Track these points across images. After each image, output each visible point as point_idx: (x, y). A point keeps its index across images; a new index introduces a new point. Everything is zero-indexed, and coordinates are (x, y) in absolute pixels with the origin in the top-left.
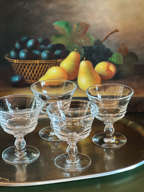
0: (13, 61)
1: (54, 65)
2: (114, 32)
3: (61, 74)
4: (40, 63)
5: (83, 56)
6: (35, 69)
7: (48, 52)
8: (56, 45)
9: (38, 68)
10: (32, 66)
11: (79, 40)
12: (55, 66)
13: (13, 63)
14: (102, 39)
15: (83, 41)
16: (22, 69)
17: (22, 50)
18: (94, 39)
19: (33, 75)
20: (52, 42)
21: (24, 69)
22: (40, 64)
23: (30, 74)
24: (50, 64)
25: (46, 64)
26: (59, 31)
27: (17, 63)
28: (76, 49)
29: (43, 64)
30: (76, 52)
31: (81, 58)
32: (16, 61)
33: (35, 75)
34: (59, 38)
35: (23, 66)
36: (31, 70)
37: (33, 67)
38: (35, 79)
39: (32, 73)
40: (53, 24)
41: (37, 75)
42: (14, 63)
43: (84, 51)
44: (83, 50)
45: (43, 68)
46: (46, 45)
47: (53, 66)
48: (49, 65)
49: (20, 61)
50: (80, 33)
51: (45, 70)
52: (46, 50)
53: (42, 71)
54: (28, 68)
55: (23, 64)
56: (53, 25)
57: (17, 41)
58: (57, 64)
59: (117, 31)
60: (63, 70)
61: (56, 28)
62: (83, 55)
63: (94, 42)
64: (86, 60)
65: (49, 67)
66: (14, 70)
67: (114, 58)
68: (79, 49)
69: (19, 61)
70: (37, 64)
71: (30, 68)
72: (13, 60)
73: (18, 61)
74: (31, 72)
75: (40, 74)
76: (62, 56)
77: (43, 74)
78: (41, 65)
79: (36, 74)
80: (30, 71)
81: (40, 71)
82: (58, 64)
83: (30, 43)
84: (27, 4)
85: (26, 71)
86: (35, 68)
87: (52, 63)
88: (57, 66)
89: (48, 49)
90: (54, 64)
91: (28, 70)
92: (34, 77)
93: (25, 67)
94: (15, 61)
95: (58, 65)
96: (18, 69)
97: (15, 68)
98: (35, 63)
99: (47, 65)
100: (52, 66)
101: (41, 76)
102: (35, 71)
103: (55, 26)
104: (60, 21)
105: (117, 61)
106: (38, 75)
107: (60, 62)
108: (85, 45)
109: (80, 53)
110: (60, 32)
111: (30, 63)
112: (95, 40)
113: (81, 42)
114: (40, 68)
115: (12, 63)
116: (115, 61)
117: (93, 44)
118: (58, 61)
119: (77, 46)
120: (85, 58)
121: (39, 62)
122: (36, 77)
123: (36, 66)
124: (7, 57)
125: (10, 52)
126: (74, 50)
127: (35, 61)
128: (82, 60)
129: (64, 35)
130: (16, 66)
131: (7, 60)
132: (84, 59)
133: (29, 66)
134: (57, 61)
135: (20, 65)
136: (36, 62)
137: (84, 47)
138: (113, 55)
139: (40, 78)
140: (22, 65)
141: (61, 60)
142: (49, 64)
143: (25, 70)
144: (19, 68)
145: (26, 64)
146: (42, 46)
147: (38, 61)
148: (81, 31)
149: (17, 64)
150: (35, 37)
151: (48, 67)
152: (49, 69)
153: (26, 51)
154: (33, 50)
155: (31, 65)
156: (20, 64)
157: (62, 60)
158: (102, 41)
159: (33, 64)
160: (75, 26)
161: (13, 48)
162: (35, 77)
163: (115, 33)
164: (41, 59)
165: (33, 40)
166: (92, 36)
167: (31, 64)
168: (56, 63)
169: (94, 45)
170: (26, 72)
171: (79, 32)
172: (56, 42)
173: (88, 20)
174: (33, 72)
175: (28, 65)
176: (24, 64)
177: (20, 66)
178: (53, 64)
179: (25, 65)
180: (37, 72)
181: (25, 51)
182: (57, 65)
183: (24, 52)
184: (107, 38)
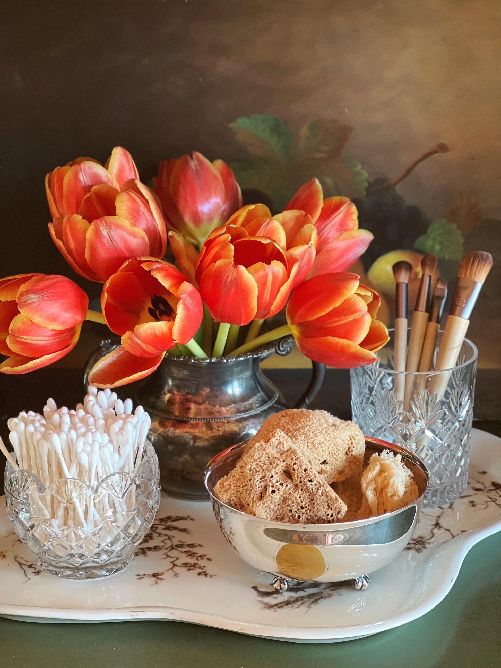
2: (435, 152)
14: (393, 177)
15: (329, 181)
18: (365, 175)
26: (248, 148)
34: (251, 171)
40: (231, 125)
50: (318, 155)
56: (231, 129)
59: (443, 148)
61: (239, 137)
63: (366, 184)
67: (435, 239)
84: (146, 61)
103: (236, 133)
104: (253, 117)
105: (442, 250)
110: (252, 150)
112: (371, 181)
113: (324, 184)
116: (437, 247)
117: (365, 193)
129: (266, 162)
138: (430, 230)
148: (324, 148)
158: (393, 181)
160: (304, 132)
163: (436, 155)
166: (359, 167)
169: (367, 196)
171: (317, 150)
172: (241, 183)
173: (346, 111)
184: (409, 171)
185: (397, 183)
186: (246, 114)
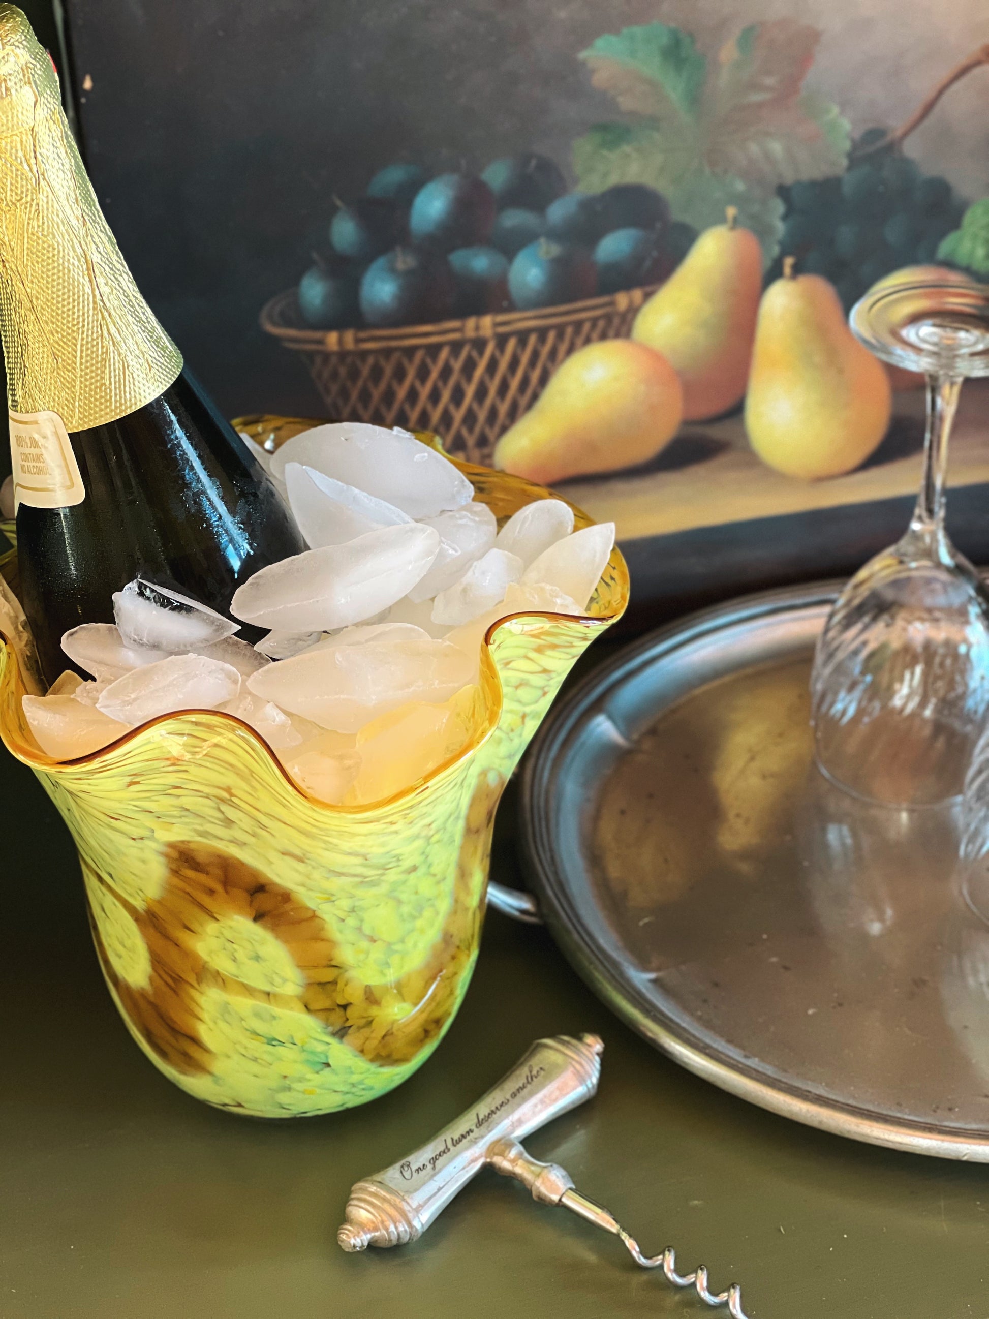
0: (321, 342)
1: (595, 335)
2: (978, 63)
3: (642, 387)
4: (502, 330)
5: (776, 250)
6: (469, 378)
7: (555, 250)
8: (604, 195)
9: (492, 366)
10: (452, 362)
11: (754, 148)
12: (603, 337)
13: (318, 360)
14: (897, 125)
15: (776, 148)
16: (383, 385)
17: (381, 262)
18: (846, 125)
19: (458, 415)
20: (576, 181)
21: (395, 385)
22: (502, 341)
23: (436, 415)
24: (569, 331)
25: (542, 333)
26: (619, 99)
27: (343, 355)
28: (731, 212)
29: (523, 337)
30: (733, 228)
31: (768, 263)
32: (340, 341)
33: (470, 418)
34: (626, 148)
35: (388, 370)
36: (440, 384)
37: (457, 365)
38: (471, 441)
39: (452, 408)
40: (583, 55)
41: (482, 415)
42: (326, 356)
43: (785, 217)
44: (779, 207)
45: (525, 359)
46: (539, 205)
47: (588, 341)
48: (560, 336)
49: (362, 335)
50: (756, 97)
51: (535, 375)
52: (542, 240)
53: (515, 383)
54: (423, 374)
55: (387, 353)
56: (584, 64)
57: (339, 203)
58: (616, 321)
60: (655, 356)
61: (599, 79)
62: (781, 243)
63: (847, 145)
64: (798, 270)
65: (563, 348)
66: (329, 400)
67: (975, 237)
68: (756, 208)
69: (358, 341)
70: (479, 344)
71: (434, 374)
72: (317, 335)
73: (349, 336)
74: (446, 395)
75: (503, 408)
76: (648, 264)
77: (523, 401)
78: (512, 344)
79: (475, 406)
80: (435, 397)
81: (504, 388)
82: (619, 326)
83: (433, 204)
85: (413, 396)
86: (469, 367)
87: (578, 325)
88: (617, 335)
89: (554, 235)
90: (594, 326)
91: (425, 392)
92: (464, 432)
93: (400, 374)
94: (332, 338)
95: (624, 330)
96: (354, 395)
97: (335, 388)
98: (470, 333)
99: (551, 336)
100: (580, 340)
101: (513, 415)
102: (470, 391)
103: (593, 71)
104: (625, 31)
106: (493, 414)
107: (633, 311)
108: (789, 178)
109: (761, 231)
110: (626, 103)
111: (433, 340)
112: (857, 135)
113: (768, 156)
114: (504, 363)
115: (311, 355)
116: (980, 252)
117: (845, 162)
118: (622, 300)
119: (740, 186)
120: (789, 262)
121: (496, 325)
122: (477, 430)
123: (475, 354)
124: (275, 324)
125: (295, 281)
126: (720, 219)
127: (471, 323)
128: (773, 274)
129: (653, 122)
130: (343, 371)
131: (275, 340)
132: (787, 270)
133: (429, 361)
134: (612, 304)
135: (371, 360)
136: (477, 328)
137: (783, 192)
138: (967, 219)
139: (504, 429)
140: (382, 362)
141: (637, 294)
142: (561, 330)
143: (402, 393)
144: (360, 383)
145: (410, 352)
146: (513, 219)
147: (487, 321)
148: (770, 81)
149: (349, 360)
150: (463, 162)
151: (553, 355)
152: (563, 361)
153: (405, 261)
154: (453, 249)
155: (444, 353)
156: (364, 355)
157: (648, 296)
158: (898, 133)
159: (456, 347)
160: (728, 52)
161: (315, 256)
162: (471, 430)
163: (979, 69)
164: (505, 304)
165: (454, 178)
166: (835, 110)
167: (437, 348)
168: (608, 318)
169: (850, 168)
170: (407, 407)
171: (754, 86)
172: (605, 175)
174: (458, 396)
175: (419, 355)
176: (396, 356)
177: (365, 371)
178: (587, 327)
179: (405, 362)
180: (481, 394)
181: (401, 265)
182: (611, 332)
183: (392, 270)
184: (929, 107)
185: (906, 134)
186: (612, 28)
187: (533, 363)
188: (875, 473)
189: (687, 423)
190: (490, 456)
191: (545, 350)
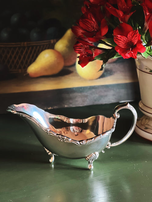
3: (56, 59)
4: (28, 45)
6: (22, 54)
7: (39, 30)
8: (49, 20)
9: (27, 52)
10: (19, 51)
12: (48, 48)
16: (5, 54)
19: (20, 62)
21: (7, 54)
22: (28, 47)
23: (15, 61)
24: (42, 46)
25: (37, 46)
28: (73, 26)
29: (32, 47)
33: (22, 63)
35: (6, 51)
36: (16, 55)
38: (22, 67)
39: (18, 60)
41: (25, 62)
45: (33, 52)
46: (36, 21)
47: (45, 49)
48: (40, 47)
51: (35, 55)
52: (36, 28)
53: (31, 56)
54: (13, 53)
58: (51, 45)
60: (58, 53)
65: (41, 50)
70: (24, 48)
71: (15, 53)
74: (17, 58)
75: (29, 61)
76: (57, 35)
77: (33, 60)
78: (30, 48)
79: (23, 60)
80: (15, 57)
81: (29, 57)
82: (51, 47)
83: (15, 19)
85: (11, 57)
86: (22, 52)
87: (44, 45)
89: (39, 27)
90: (46, 46)
91: (13, 57)
92: (21, 65)
93: (8, 52)
98: (22, 45)
101: (31, 63)
102: (22, 57)
106: (27, 62)
107: (54, 44)
111: (15, 46)
114: (29, 52)
118: (52, 41)
122: (24, 65)
123: (23, 50)
127: (22, 43)
133: (14, 50)
134: (50, 42)
135: (2, 49)
136: (24, 44)
139: (29, 65)
141: (55, 40)
143: (9, 56)
145: (10, 48)
147: (26, 43)
151: (39, 51)
152: (40, 53)
153: (9, 29)
154: (19, 28)
155: (17, 49)
157: (57, 41)
159: (20, 48)
164: (29, 40)
165: (19, 14)
168: (49, 45)
170: (9, 59)
172: (49, 17)
174: (20, 58)
175: (12, 49)
176: (7, 49)
177: (1, 51)
179: (9, 50)
180: (24, 57)
183: (7, 31)
187: (35, 52)
188: (102, 79)
189: (65, 67)
190: (26, 70)
191: (37, 50)
